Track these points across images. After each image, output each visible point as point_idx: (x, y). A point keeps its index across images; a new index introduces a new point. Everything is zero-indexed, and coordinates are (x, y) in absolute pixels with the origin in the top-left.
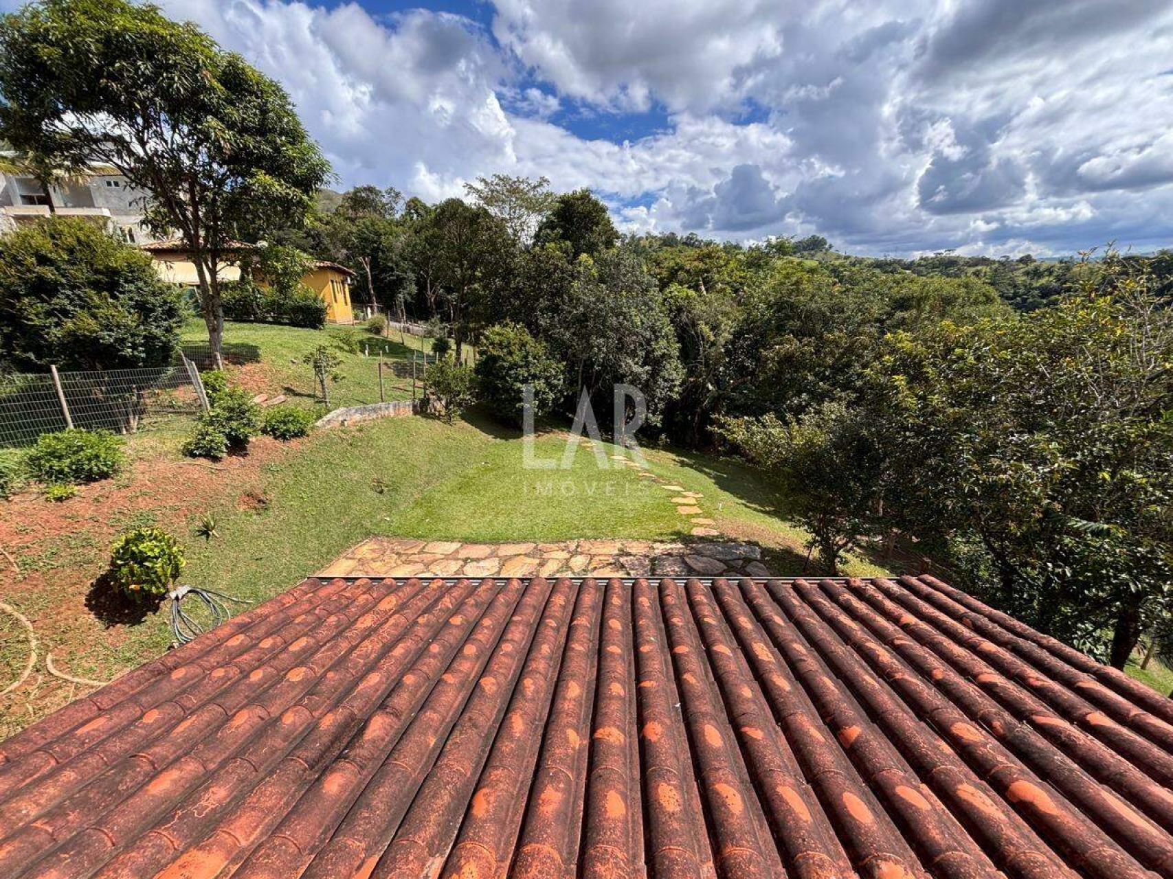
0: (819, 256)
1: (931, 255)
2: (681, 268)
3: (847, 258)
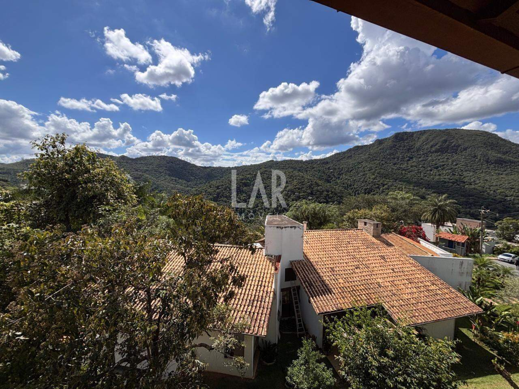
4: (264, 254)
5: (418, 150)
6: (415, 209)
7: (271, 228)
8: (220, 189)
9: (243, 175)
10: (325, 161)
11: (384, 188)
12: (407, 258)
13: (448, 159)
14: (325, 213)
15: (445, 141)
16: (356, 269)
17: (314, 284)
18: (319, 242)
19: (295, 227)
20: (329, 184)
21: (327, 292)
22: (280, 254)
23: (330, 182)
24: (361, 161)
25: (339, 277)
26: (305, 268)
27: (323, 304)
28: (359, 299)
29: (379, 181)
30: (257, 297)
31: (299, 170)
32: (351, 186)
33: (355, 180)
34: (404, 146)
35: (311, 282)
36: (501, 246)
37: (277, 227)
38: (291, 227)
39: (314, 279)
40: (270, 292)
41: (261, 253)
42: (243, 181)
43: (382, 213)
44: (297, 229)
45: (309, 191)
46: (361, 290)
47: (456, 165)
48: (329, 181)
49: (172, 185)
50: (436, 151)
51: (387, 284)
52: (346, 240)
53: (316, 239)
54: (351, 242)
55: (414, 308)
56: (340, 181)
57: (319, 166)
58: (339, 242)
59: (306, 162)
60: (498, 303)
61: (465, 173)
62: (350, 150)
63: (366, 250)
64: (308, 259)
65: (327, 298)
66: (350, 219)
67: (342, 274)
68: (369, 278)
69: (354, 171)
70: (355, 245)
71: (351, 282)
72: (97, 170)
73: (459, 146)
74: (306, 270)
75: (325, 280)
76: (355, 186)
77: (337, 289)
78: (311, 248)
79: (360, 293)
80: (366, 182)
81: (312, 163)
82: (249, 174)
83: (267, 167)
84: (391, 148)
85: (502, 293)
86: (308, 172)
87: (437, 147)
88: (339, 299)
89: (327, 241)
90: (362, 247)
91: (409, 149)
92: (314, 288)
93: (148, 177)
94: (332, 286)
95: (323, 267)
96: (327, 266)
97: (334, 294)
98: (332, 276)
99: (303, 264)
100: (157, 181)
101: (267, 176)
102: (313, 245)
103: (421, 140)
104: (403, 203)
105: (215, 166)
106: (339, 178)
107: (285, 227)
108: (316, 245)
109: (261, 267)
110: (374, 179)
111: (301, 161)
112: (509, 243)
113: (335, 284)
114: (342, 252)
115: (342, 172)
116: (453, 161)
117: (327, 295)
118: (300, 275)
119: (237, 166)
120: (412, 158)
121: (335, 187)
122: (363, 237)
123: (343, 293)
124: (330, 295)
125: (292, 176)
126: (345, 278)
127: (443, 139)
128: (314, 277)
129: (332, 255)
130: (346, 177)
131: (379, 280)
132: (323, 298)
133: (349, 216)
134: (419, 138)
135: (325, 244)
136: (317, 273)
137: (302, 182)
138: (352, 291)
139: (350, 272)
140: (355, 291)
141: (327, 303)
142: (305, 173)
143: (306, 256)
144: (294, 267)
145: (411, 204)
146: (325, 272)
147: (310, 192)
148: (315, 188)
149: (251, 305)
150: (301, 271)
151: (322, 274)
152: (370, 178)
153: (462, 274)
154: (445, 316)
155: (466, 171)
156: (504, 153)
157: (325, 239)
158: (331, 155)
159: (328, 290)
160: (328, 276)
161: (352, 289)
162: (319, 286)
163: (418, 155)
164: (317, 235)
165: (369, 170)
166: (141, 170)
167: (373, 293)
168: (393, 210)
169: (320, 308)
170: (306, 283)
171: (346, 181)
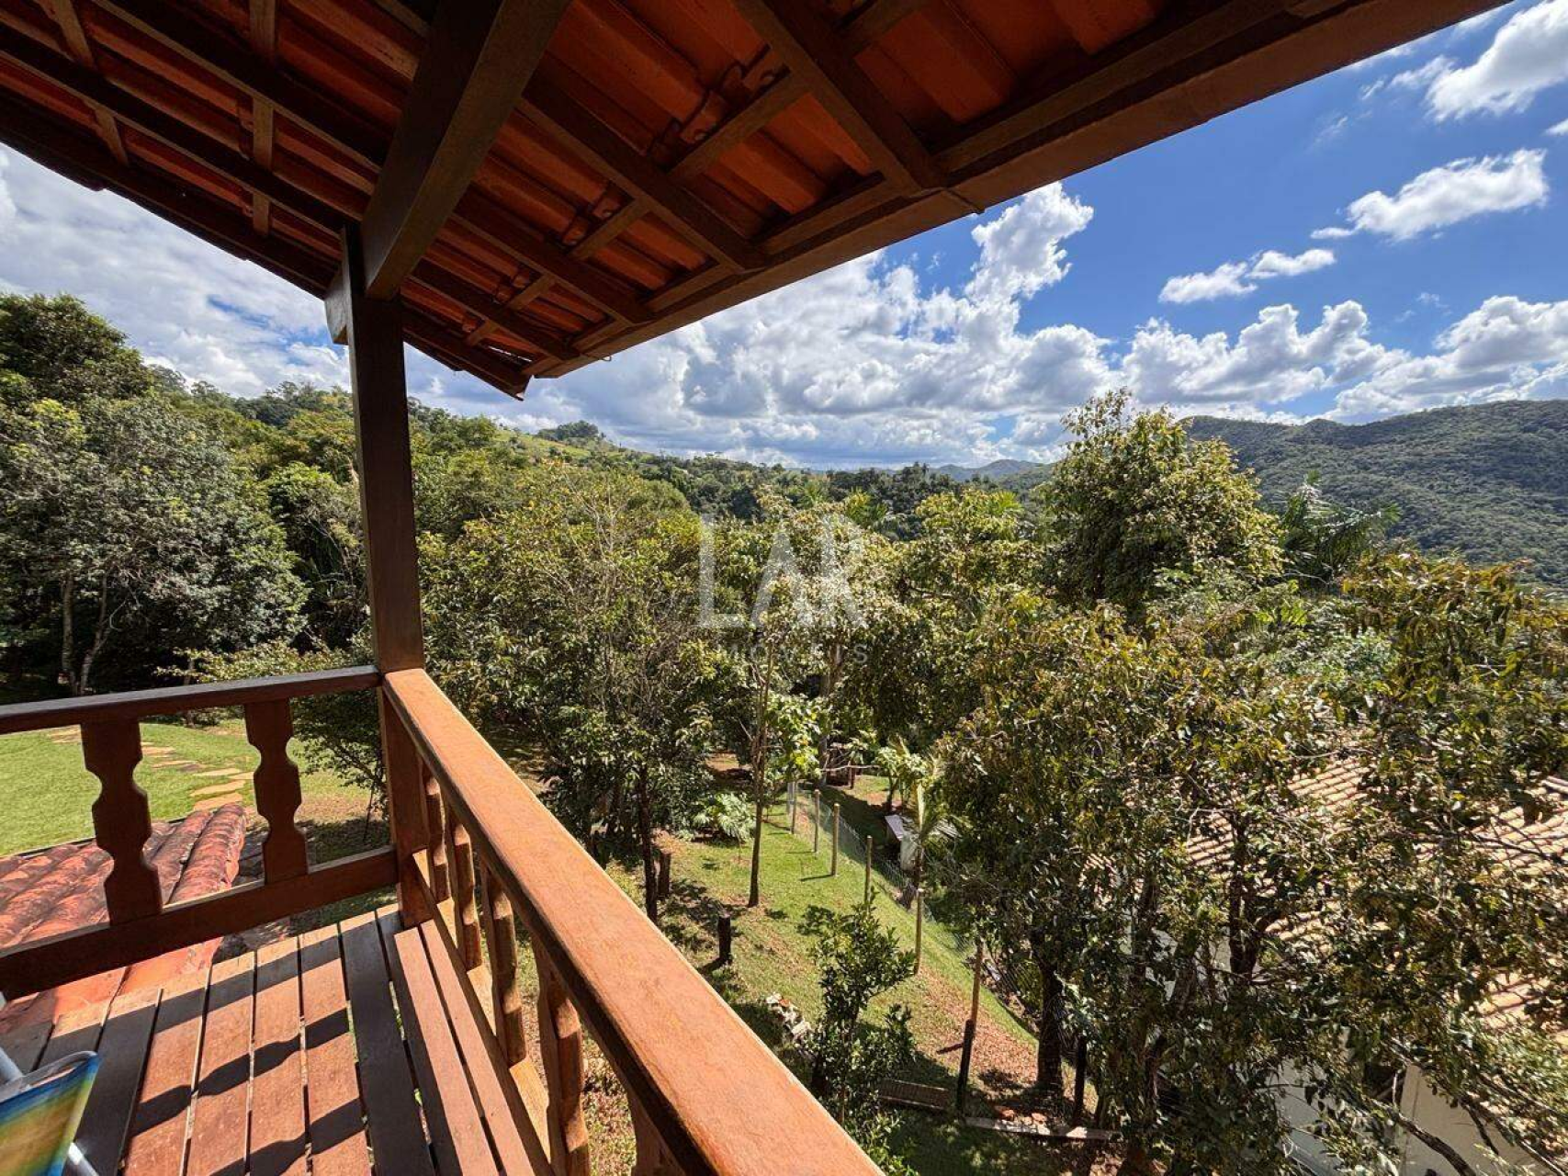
0: (591, 444)
1: (703, 455)
2: (327, 442)
3: (622, 450)
49: (1535, 528)
72: (1175, 477)
93: (1409, 492)
100: (1453, 509)
166: (1383, 467)
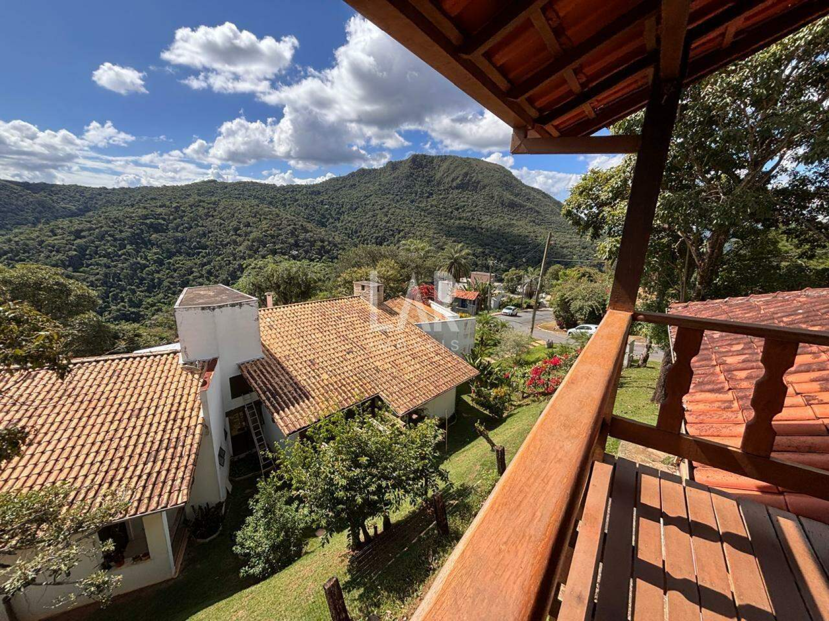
4: (181, 362)
5: (439, 184)
6: (429, 263)
7: (190, 311)
8: (84, 237)
9: (145, 208)
10: (315, 189)
11: (400, 236)
12: (413, 328)
13: (468, 198)
14: (307, 275)
15: (466, 174)
16: (347, 355)
17: (280, 392)
18: (292, 323)
19: (241, 305)
20: (324, 229)
21: (301, 398)
22: (215, 356)
23: (326, 226)
24: (369, 194)
25: (322, 372)
26: (266, 370)
27: (295, 417)
28: (350, 395)
29: (393, 226)
30: (166, 441)
31: (271, 203)
32: (356, 232)
33: (362, 223)
34: (423, 177)
35: (275, 389)
36: (505, 299)
37: (203, 309)
38: (233, 305)
39: (281, 384)
40: (196, 426)
41: (175, 360)
42: (148, 221)
43: (388, 271)
44: (245, 307)
45: (291, 241)
46: (353, 382)
47: (476, 206)
48: (324, 225)
50: (457, 188)
51: (386, 367)
52: (336, 315)
53: (288, 320)
54: (342, 317)
55: (416, 388)
56: (340, 224)
57: (306, 197)
58: (325, 319)
59: (282, 188)
60: (495, 360)
61: (483, 217)
62: (352, 175)
63: (362, 325)
64: (271, 355)
65: (301, 407)
66: (346, 282)
67: (327, 367)
68: (365, 363)
69: (360, 210)
70: (349, 320)
71: (339, 375)
73: (479, 182)
74: (268, 372)
75: (300, 381)
76: (363, 233)
77: (318, 389)
78: (278, 335)
79: (351, 386)
80: (377, 226)
81: (293, 191)
82: (161, 207)
83: (203, 194)
84: (408, 177)
85: (498, 348)
86: (288, 207)
87: (458, 181)
88: (321, 404)
89: (306, 320)
90: (358, 322)
91: (429, 181)
92: (281, 398)
94: (311, 387)
95: (296, 362)
96: (304, 359)
97: (313, 398)
98: (312, 372)
99: (263, 365)
101: (206, 211)
102: (282, 330)
103: (442, 169)
104: (414, 255)
105: (58, 183)
106: (339, 219)
107: (220, 307)
108: (287, 329)
109: (174, 386)
110: (387, 222)
111: (273, 187)
112: (512, 295)
113: (316, 383)
114: (328, 333)
115: (343, 209)
116: (473, 201)
117: (301, 403)
118: (256, 383)
119: (126, 186)
120: (432, 194)
121: (333, 234)
122: (360, 308)
123: (327, 393)
124: (307, 401)
125: (257, 212)
126: (331, 371)
127: (464, 171)
128: (281, 381)
129: (313, 341)
130: (350, 219)
131: (377, 364)
132: (296, 409)
133: (345, 279)
134: (439, 166)
135: (303, 325)
136: (287, 373)
137: (278, 225)
138: (340, 387)
139: (338, 361)
140: (344, 386)
141: (301, 415)
142: (282, 209)
143: (268, 350)
144: (246, 372)
145: (425, 257)
146: (301, 369)
147: (293, 241)
148: (302, 236)
149: (152, 459)
150: (258, 375)
151: (294, 373)
152: (381, 221)
153: (466, 336)
154: (445, 388)
155: (484, 214)
156: (517, 195)
157: (303, 317)
158: (324, 180)
159: (305, 394)
160: (305, 374)
161: (340, 385)
162: (289, 392)
163: (439, 190)
164: (289, 312)
165: (380, 209)
167: (369, 383)
168: (403, 266)
169: (290, 425)
170: (268, 393)
171: (349, 225)
